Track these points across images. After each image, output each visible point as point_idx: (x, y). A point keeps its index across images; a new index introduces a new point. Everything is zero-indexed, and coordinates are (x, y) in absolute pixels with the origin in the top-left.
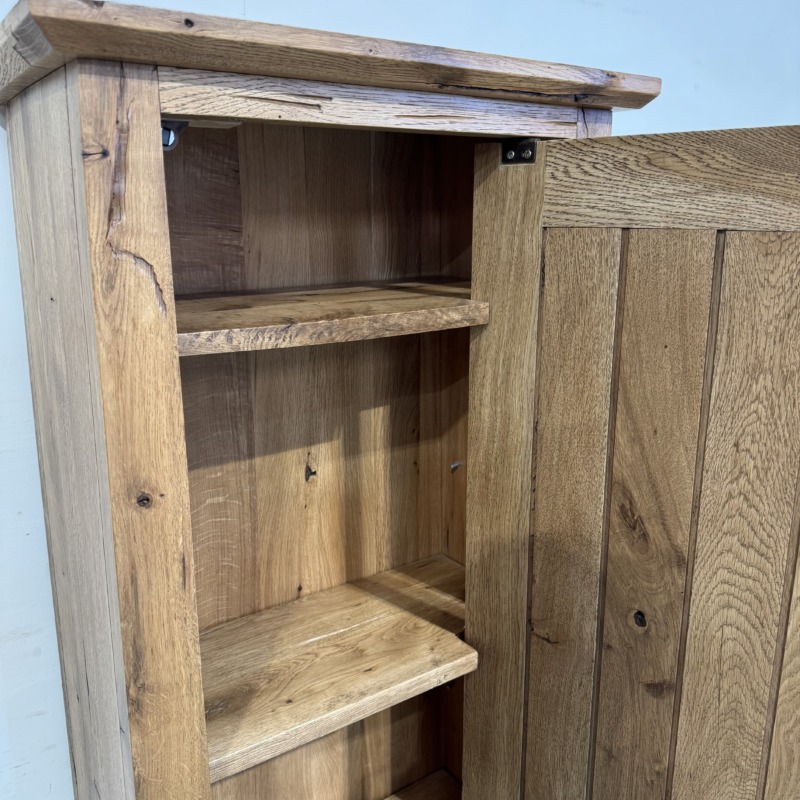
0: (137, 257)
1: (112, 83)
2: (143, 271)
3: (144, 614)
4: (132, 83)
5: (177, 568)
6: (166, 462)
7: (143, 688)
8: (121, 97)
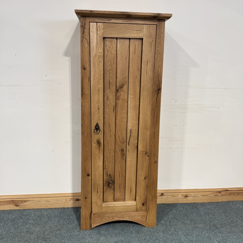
0: (86, 39)
1: (84, 19)
2: (86, 40)
3: (84, 84)
4: (86, 19)
5: (88, 79)
6: (87, 64)
7: (83, 93)
8: (85, 20)
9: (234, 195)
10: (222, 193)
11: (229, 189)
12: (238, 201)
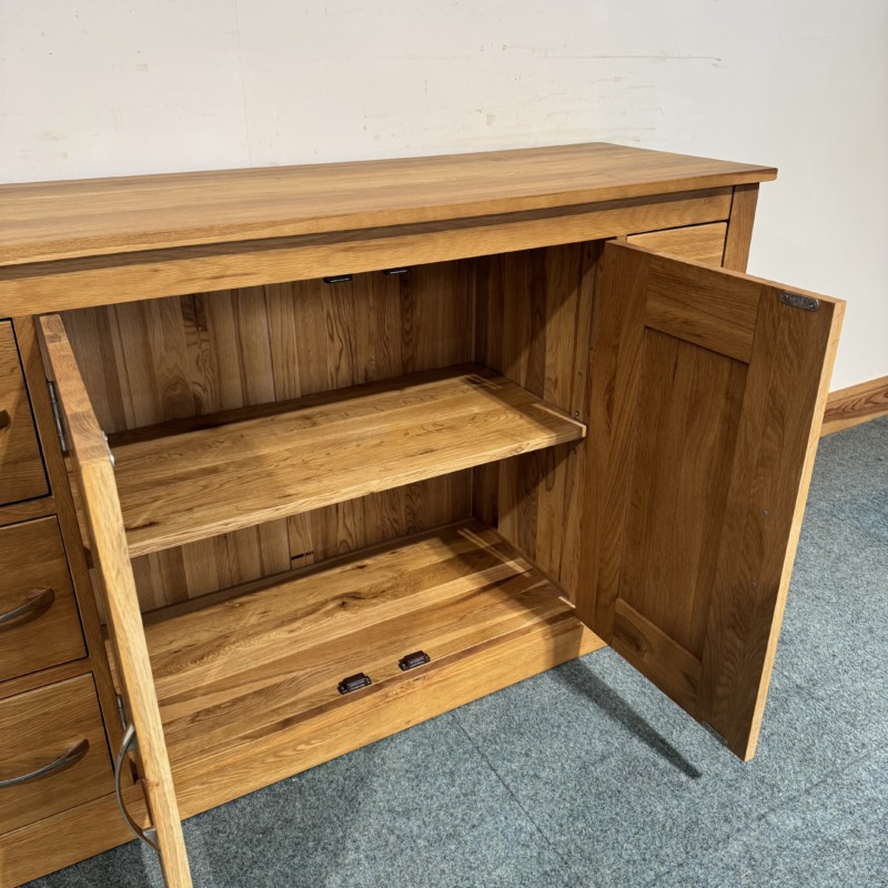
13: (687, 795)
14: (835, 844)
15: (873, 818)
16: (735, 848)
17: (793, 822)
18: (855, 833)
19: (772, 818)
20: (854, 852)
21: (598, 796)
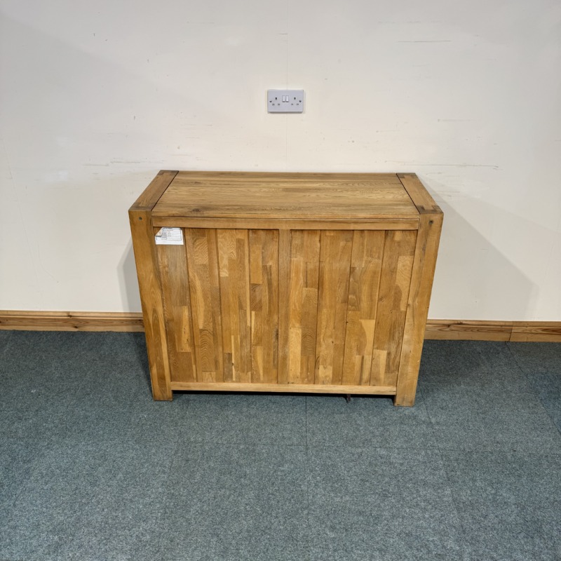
9: (472, 331)
10: (452, 328)
11: (464, 322)
12: (477, 341)
13: (358, 433)
14: (391, 463)
15: (412, 464)
16: (360, 450)
17: (383, 452)
18: (402, 464)
19: (378, 449)
20: (395, 468)
21: (331, 422)
